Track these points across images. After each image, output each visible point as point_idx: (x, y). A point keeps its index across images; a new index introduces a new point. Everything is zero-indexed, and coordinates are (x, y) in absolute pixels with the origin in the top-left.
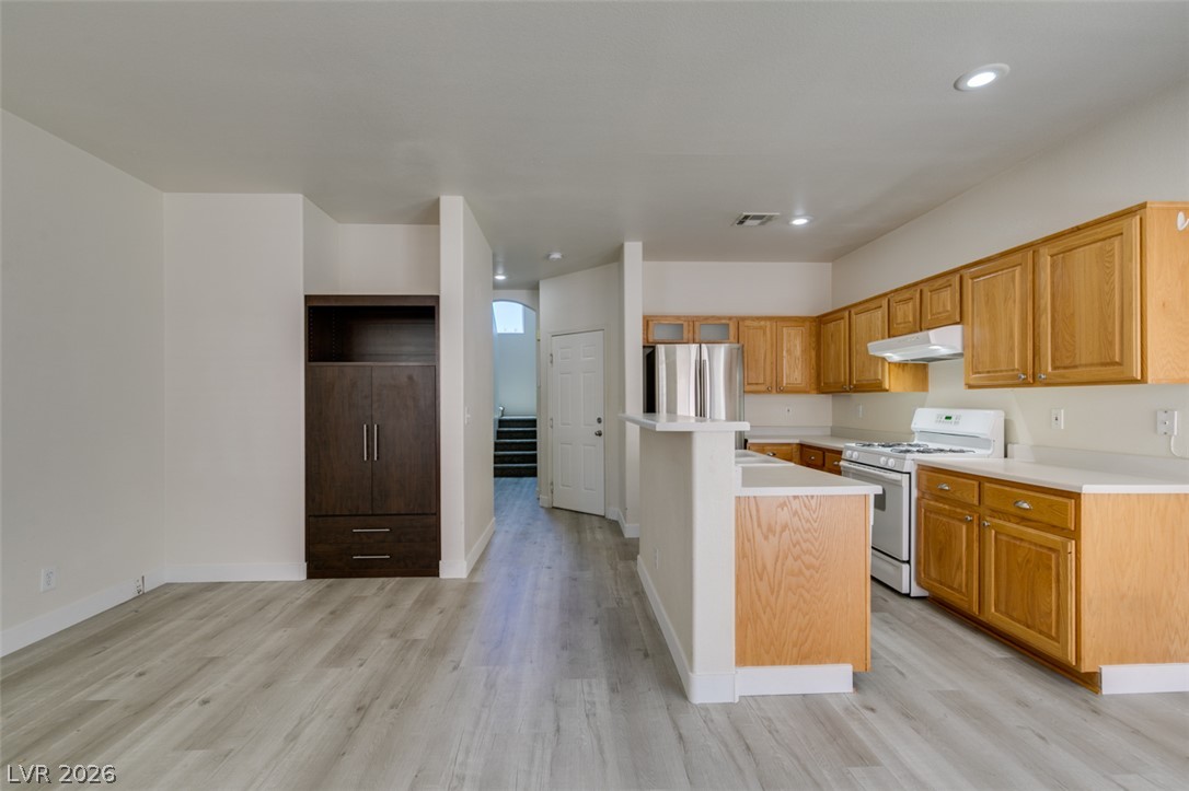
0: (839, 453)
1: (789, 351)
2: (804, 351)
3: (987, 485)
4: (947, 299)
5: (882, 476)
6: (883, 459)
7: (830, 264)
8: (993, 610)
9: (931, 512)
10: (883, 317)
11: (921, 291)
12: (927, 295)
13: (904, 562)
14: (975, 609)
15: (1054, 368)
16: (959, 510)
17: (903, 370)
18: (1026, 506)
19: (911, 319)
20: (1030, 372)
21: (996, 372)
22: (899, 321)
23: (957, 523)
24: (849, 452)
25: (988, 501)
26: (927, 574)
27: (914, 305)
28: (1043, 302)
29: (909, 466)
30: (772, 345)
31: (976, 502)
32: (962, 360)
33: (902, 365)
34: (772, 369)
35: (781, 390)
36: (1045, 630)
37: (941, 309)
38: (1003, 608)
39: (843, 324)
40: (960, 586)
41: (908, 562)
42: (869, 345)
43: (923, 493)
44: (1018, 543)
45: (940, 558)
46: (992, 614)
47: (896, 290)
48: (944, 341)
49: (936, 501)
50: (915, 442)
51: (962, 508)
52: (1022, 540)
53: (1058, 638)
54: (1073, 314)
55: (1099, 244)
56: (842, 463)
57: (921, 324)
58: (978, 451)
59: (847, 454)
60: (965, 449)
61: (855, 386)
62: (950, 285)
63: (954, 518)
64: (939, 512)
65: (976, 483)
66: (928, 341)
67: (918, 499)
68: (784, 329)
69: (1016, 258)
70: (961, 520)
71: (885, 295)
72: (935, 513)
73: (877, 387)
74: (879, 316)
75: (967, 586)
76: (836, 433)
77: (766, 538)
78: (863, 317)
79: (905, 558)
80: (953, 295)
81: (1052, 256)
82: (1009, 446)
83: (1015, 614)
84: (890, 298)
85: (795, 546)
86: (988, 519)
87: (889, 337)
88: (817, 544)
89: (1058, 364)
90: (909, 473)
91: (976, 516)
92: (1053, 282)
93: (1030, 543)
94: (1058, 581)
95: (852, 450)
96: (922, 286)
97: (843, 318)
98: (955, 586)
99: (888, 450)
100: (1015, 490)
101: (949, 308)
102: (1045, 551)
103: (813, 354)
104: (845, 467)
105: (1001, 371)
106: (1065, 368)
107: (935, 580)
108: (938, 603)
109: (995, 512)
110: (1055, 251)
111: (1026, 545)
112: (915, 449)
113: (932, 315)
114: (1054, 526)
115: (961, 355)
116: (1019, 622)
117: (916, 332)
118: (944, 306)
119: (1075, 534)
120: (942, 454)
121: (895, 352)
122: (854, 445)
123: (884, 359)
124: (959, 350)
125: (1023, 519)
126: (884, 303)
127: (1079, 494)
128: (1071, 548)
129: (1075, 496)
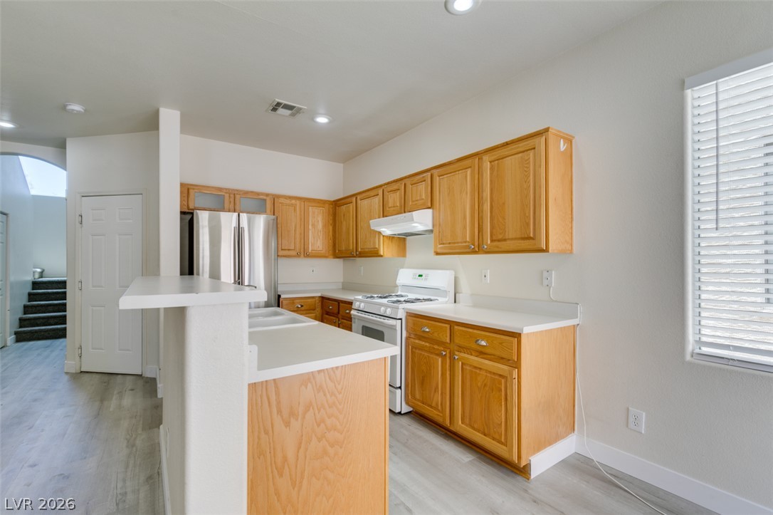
0: (351, 303)
1: (313, 225)
2: (325, 226)
3: (456, 327)
4: (422, 190)
5: (382, 322)
6: (383, 309)
7: (342, 165)
8: (460, 422)
9: (416, 348)
10: (379, 203)
11: (405, 185)
12: (409, 188)
13: (397, 388)
14: (447, 423)
15: (492, 241)
16: (436, 347)
17: (392, 242)
18: (483, 343)
19: (398, 205)
20: (476, 244)
21: (454, 243)
22: (390, 205)
23: (435, 357)
24: (358, 303)
25: (457, 340)
26: (414, 396)
27: (400, 195)
28: (485, 194)
29: (401, 314)
30: (301, 219)
31: (448, 341)
32: (432, 235)
33: (391, 238)
34: (301, 239)
35: (307, 255)
36: (496, 436)
37: (419, 198)
38: (467, 421)
39: (352, 207)
40: (437, 405)
41: (400, 388)
42: (371, 221)
43: (410, 334)
44: (478, 371)
45: (422, 383)
46: (460, 427)
47: (388, 183)
48: (421, 220)
49: (420, 339)
50: (399, 294)
51: (438, 345)
52: (480, 369)
53: (507, 443)
54: (504, 204)
55: (520, 155)
56: (353, 312)
57: (405, 208)
58: (440, 300)
59: (356, 305)
60: (432, 298)
61: (360, 253)
62: (424, 181)
63: (432, 353)
64: (422, 348)
65: (448, 326)
66: (412, 220)
67: (407, 338)
68: (310, 208)
69: (468, 162)
70: (437, 355)
71: (381, 186)
72: (419, 349)
73: (375, 254)
74: (376, 201)
75: (442, 404)
76: (346, 287)
78: (366, 202)
79: (398, 385)
80: (426, 188)
81: (490, 162)
82: (457, 295)
83: (476, 426)
84: (384, 189)
85: (318, 425)
86: (457, 353)
87: (383, 216)
89: (494, 238)
90: (401, 319)
91: (448, 351)
92: (491, 181)
93: (487, 371)
94: (506, 399)
95: (359, 301)
96: (405, 181)
97: (351, 203)
98: (434, 405)
99: (384, 301)
100: (475, 331)
101: (424, 197)
102: (497, 377)
103: (331, 228)
104: (354, 315)
105: (458, 243)
106: (499, 241)
107: (419, 400)
108: (420, 416)
109: (462, 348)
110: (493, 158)
111: (483, 373)
112: (402, 299)
113: (413, 201)
114: (502, 358)
115: (431, 231)
116: (479, 431)
117: (401, 213)
118: (421, 196)
119: (516, 365)
120: (420, 302)
121: (388, 227)
122: (360, 297)
123: (380, 233)
124: (431, 228)
125: (481, 353)
126: (380, 192)
127: (520, 334)
128: (515, 375)
129: (517, 335)
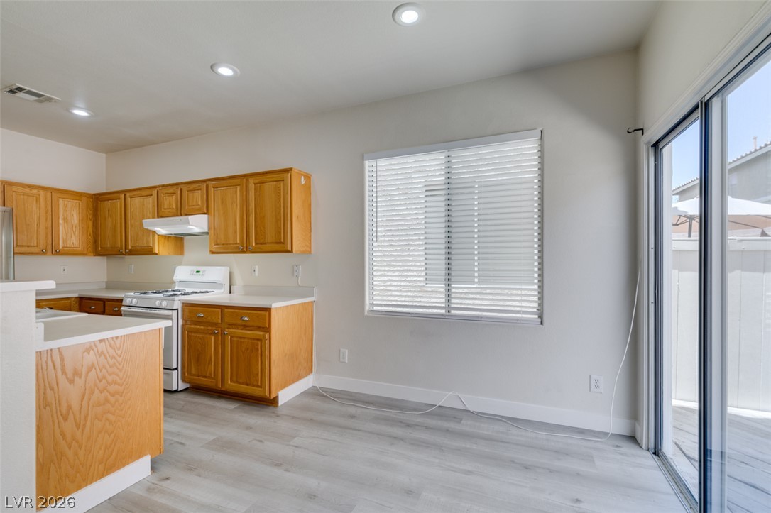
0: (121, 301)
1: (65, 219)
2: (81, 220)
3: (226, 310)
4: (198, 197)
5: (157, 314)
6: (158, 302)
7: (104, 155)
8: (229, 382)
9: (192, 332)
10: (153, 203)
11: (181, 190)
12: (185, 193)
13: (174, 369)
14: (220, 385)
15: (256, 244)
16: (209, 328)
17: (168, 240)
18: (246, 319)
19: (174, 207)
20: (245, 245)
21: (227, 244)
22: (166, 207)
23: (208, 336)
24: (129, 299)
25: (227, 320)
26: (190, 373)
27: (177, 198)
28: (250, 208)
29: (177, 305)
30: (46, 212)
31: (220, 321)
32: (208, 236)
33: (167, 237)
34: (47, 234)
35: (56, 252)
36: (255, 383)
37: (195, 204)
38: (234, 379)
39: (119, 204)
40: (211, 374)
41: (177, 369)
42: (144, 221)
43: (186, 321)
44: (242, 340)
45: (198, 360)
46: (230, 385)
47: (163, 186)
48: (197, 224)
49: (195, 325)
50: (176, 289)
51: (211, 326)
52: (244, 338)
53: (262, 386)
54: (264, 216)
55: (275, 183)
56: (123, 308)
57: (182, 211)
58: (216, 291)
59: (127, 302)
60: (209, 290)
61: (130, 251)
62: (200, 189)
63: (206, 334)
64: (197, 331)
65: (219, 310)
66: (188, 223)
67: (183, 326)
68: (61, 200)
69: (238, 181)
70: (211, 334)
71: (155, 187)
72: (195, 332)
73: (149, 252)
74: (150, 202)
75: (214, 372)
76: (110, 286)
77: (71, 381)
78: (137, 200)
79: (175, 366)
80: (202, 196)
81: (255, 184)
82: (232, 287)
83: (241, 381)
84: (159, 191)
85: (100, 381)
86: (227, 330)
87: (158, 217)
88: (121, 374)
89: (258, 242)
90: (177, 309)
91: (220, 330)
92: (255, 198)
93: (248, 338)
94: (261, 355)
95: (130, 298)
96: (182, 186)
97: (119, 199)
98: (208, 375)
99: (161, 295)
100: (241, 311)
101: (200, 203)
102: (256, 341)
103: (90, 223)
104: (124, 311)
105: (230, 244)
106: (261, 244)
107: (194, 375)
108: (196, 389)
109: (231, 325)
110: (256, 181)
111: (246, 340)
112: (179, 293)
113: (189, 206)
114: (259, 327)
115: (207, 233)
116: (243, 384)
117: (177, 216)
118: (197, 201)
119: (268, 330)
120: (197, 295)
121: (163, 228)
122: (133, 294)
123: (154, 232)
124: (206, 230)
125: (245, 327)
126: (155, 193)
127: (270, 309)
128: (267, 337)
129: (268, 310)
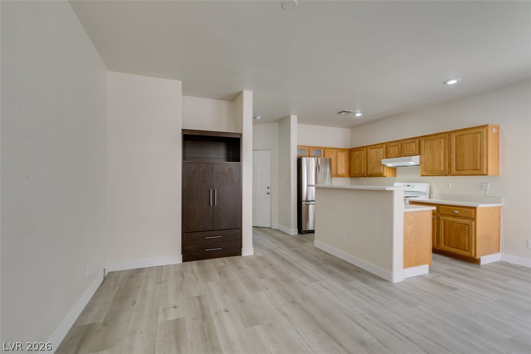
1: (340, 161)
4: (414, 147)
8: (443, 245)
10: (383, 151)
11: (401, 143)
12: (404, 144)
14: (435, 246)
15: (456, 170)
17: (390, 170)
18: (456, 212)
19: (397, 152)
20: (447, 171)
21: (434, 171)
22: (391, 152)
25: (441, 211)
27: (398, 148)
28: (452, 150)
32: (420, 167)
33: (390, 168)
35: (338, 176)
36: (463, 248)
37: (411, 150)
38: (447, 244)
39: (363, 153)
42: (382, 160)
44: (453, 223)
47: (390, 142)
48: (415, 161)
52: (454, 222)
53: (469, 251)
54: (463, 155)
55: (473, 134)
57: (401, 154)
58: (423, 196)
61: (369, 175)
62: (415, 142)
66: (411, 160)
69: (443, 135)
71: (384, 143)
73: (381, 175)
74: (381, 151)
78: (374, 151)
80: (416, 146)
81: (456, 136)
82: (431, 195)
83: (452, 245)
84: (387, 145)
86: (441, 217)
87: (386, 158)
89: (457, 169)
92: (457, 145)
93: (458, 223)
96: (402, 141)
97: (363, 150)
100: (452, 207)
101: (414, 149)
102: (463, 225)
103: (348, 162)
105: (436, 171)
106: (460, 170)
109: (443, 215)
111: (456, 224)
113: (407, 151)
114: (466, 217)
116: (453, 247)
117: (399, 157)
119: (474, 219)
121: (389, 163)
123: (385, 166)
124: (419, 164)
125: (456, 216)
126: (384, 146)
127: (476, 208)
128: (473, 224)
129: (474, 208)
